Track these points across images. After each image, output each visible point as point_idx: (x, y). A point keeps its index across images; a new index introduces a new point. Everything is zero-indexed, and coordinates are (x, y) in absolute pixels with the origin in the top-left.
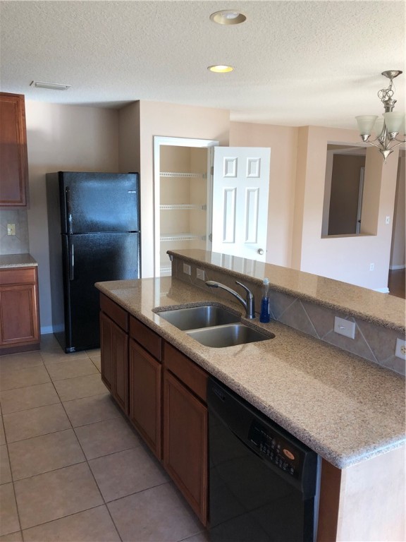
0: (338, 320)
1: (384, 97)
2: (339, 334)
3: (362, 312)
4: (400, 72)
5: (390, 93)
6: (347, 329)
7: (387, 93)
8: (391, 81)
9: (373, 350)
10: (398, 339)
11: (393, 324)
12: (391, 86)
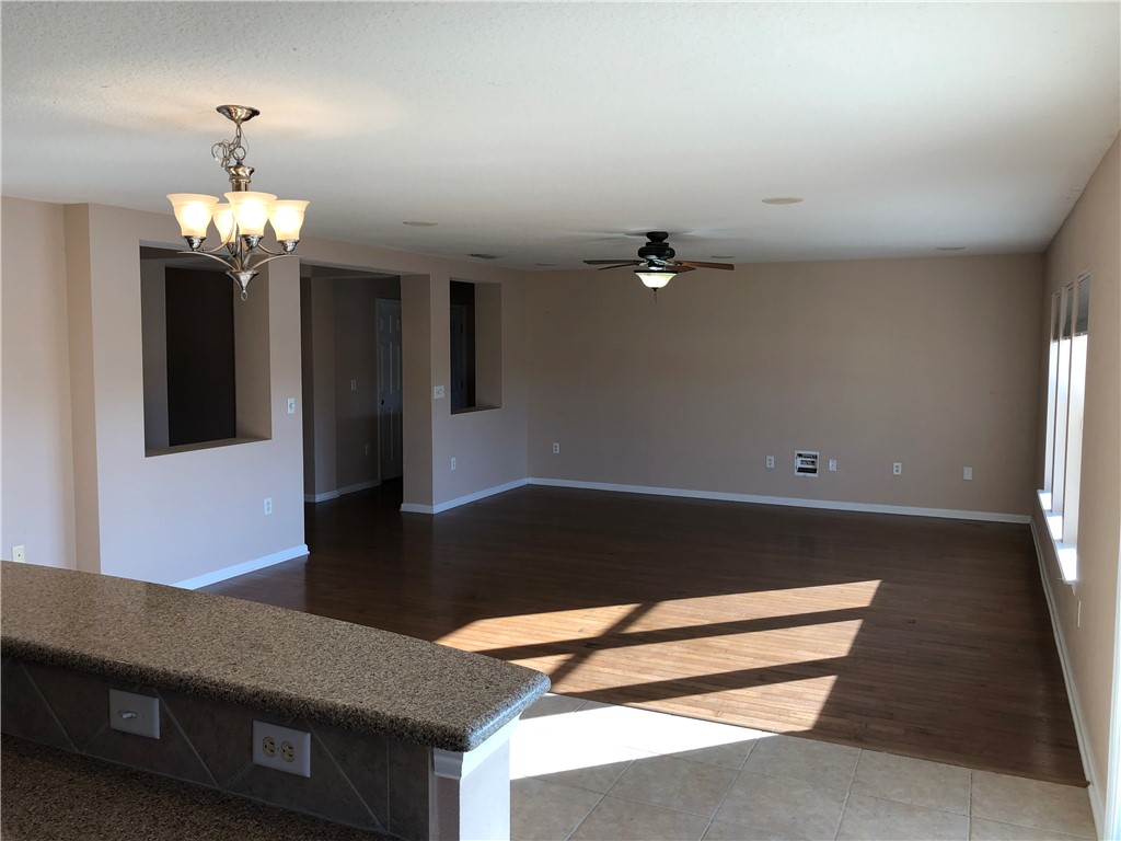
0: (117, 698)
1: (226, 158)
2: (124, 734)
3: (170, 668)
4: (255, 113)
5: (239, 153)
6: (141, 717)
7: (232, 152)
8: (239, 126)
9: (205, 757)
10: (255, 723)
11: (240, 689)
12: (239, 137)
